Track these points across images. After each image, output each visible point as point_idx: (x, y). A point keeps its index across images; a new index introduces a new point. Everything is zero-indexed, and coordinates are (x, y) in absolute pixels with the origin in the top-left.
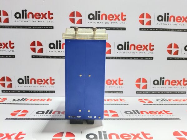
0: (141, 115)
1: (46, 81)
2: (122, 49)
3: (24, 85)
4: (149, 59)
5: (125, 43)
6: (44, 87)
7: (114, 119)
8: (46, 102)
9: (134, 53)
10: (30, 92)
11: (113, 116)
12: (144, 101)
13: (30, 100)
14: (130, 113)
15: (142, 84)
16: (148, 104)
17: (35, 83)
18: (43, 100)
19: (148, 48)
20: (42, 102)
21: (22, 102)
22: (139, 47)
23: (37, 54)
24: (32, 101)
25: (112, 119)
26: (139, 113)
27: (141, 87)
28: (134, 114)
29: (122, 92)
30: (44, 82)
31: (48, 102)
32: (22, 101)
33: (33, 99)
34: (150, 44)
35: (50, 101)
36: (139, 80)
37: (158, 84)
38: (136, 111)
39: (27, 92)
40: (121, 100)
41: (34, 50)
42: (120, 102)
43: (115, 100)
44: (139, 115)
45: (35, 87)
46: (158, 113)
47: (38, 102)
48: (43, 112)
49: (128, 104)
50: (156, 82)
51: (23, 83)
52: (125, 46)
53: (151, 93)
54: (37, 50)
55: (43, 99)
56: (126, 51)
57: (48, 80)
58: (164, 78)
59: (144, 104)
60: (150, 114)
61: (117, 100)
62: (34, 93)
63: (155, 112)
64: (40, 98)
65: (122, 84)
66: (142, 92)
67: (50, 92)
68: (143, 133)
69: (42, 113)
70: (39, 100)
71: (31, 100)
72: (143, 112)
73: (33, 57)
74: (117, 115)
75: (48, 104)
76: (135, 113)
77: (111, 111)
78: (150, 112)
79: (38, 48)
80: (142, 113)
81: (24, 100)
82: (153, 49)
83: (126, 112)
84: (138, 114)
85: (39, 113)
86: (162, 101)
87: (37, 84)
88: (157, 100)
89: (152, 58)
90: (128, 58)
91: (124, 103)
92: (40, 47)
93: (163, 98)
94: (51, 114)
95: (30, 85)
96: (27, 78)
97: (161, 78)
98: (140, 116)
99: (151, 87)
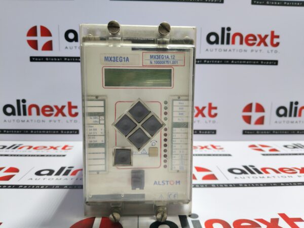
0: (265, 175)
1: (60, 111)
2: (216, 42)
3: (17, 117)
4: (269, 64)
5: (223, 29)
6: (57, 122)
7: (209, 186)
8: (59, 151)
9: (241, 51)
10: (29, 132)
11: (205, 178)
12: (260, 148)
13: (27, 147)
14: (239, 172)
15: (255, 116)
16: (270, 155)
17: (38, 114)
18: (55, 148)
19: (268, 40)
20: (52, 152)
21: (10, 152)
22: (249, 40)
23: (40, 53)
24: (32, 149)
25: (204, 186)
26: (259, 172)
27: (253, 120)
28: (250, 175)
29: (213, 132)
30: (55, 111)
31: (63, 153)
32: (10, 150)
33: (34, 146)
34: (273, 33)
35: (69, 149)
36: (248, 108)
37: (285, 115)
38: (251, 168)
39: (23, 132)
40: (214, 147)
41: (34, 44)
42: (212, 151)
43: (202, 148)
44: (261, 175)
45: (39, 121)
46: (298, 171)
47: (44, 152)
48: (51, 172)
49: (230, 155)
50: (282, 112)
51: (13, 113)
52: (223, 37)
53: (271, 132)
54: (40, 45)
55: (55, 146)
56: (225, 46)
57: (63, 107)
58: (297, 103)
59: (264, 155)
60: (283, 174)
61: (206, 147)
62: (36, 133)
63: (291, 170)
64: (48, 144)
65: (216, 115)
66: (254, 132)
67: (68, 132)
68: (284, 216)
69: (48, 174)
70: (45, 147)
71: (30, 147)
72: (267, 170)
73: (33, 59)
74: (213, 177)
75: (64, 156)
76: (252, 173)
77: (199, 169)
78: (282, 170)
79: (42, 40)
80: (267, 173)
81: (14, 148)
82: (278, 44)
83: (231, 171)
84: (257, 175)
85: (42, 173)
86: (294, 148)
87: (42, 117)
88: (286, 146)
89: (275, 63)
90: (227, 62)
91: (220, 152)
92: (47, 39)
93: (296, 142)
94: (69, 176)
95: (28, 117)
96: (22, 104)
97: (291, 103)
98: (263, 177)
99: (272, 122)
